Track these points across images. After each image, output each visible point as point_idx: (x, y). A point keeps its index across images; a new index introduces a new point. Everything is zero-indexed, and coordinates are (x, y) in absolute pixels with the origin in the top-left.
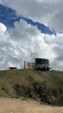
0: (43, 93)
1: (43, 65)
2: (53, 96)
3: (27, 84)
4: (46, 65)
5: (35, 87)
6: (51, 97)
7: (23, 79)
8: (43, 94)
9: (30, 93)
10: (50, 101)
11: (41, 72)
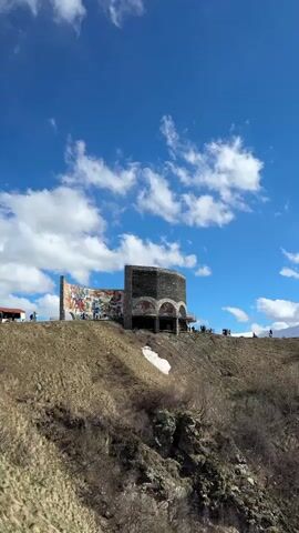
0: (196, 453)
1: (165, 300)
2: (242, 463)
3: (110, 404)
4: (177, 300)
5: (159, 422)
6: (238, 472)
7: (80, 374)
8: (198, 457)
9: (133, 458)
10: (235, 491)
11: (152, 334)
